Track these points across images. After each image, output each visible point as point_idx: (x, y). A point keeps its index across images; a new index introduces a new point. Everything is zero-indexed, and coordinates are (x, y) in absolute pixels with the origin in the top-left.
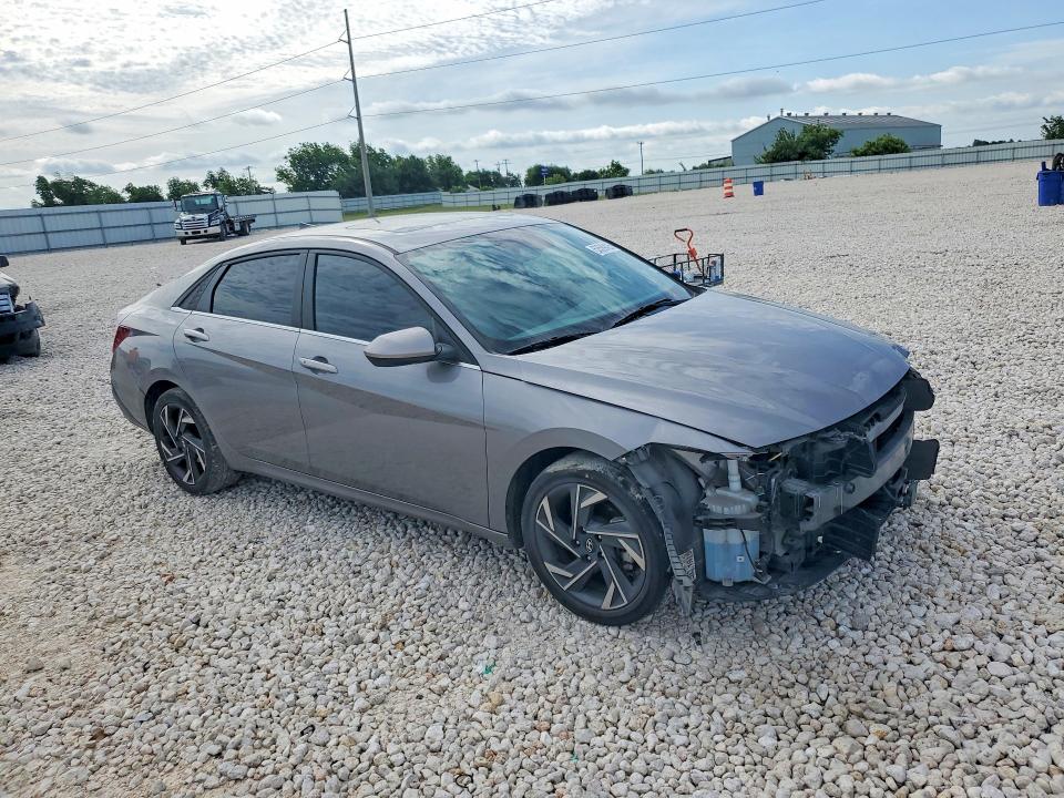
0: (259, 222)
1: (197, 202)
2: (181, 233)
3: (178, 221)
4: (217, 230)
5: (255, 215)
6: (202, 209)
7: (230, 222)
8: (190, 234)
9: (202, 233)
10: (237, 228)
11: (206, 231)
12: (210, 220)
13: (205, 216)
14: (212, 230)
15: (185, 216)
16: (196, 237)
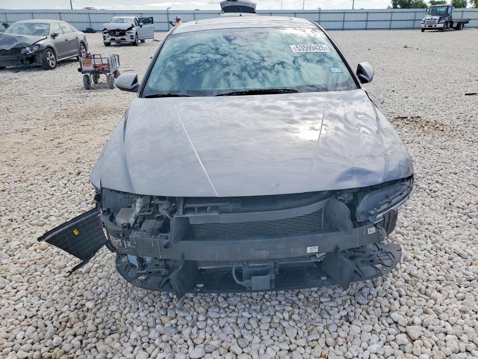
0: (470, 24)
1: (438, 10)
2: (423, 26)
3: (424, 19)
4: (441, 25)
5: (470, 20)
6: (438, 14)
7: (452, 22)
8: (427, 27)
9: (433, 27)
10: (455, 25)
11: (435, 26)
12: (440, 20)
13: (438, 17)
14: (439, 26)
15: (428, 17)
16: (430, 28)
